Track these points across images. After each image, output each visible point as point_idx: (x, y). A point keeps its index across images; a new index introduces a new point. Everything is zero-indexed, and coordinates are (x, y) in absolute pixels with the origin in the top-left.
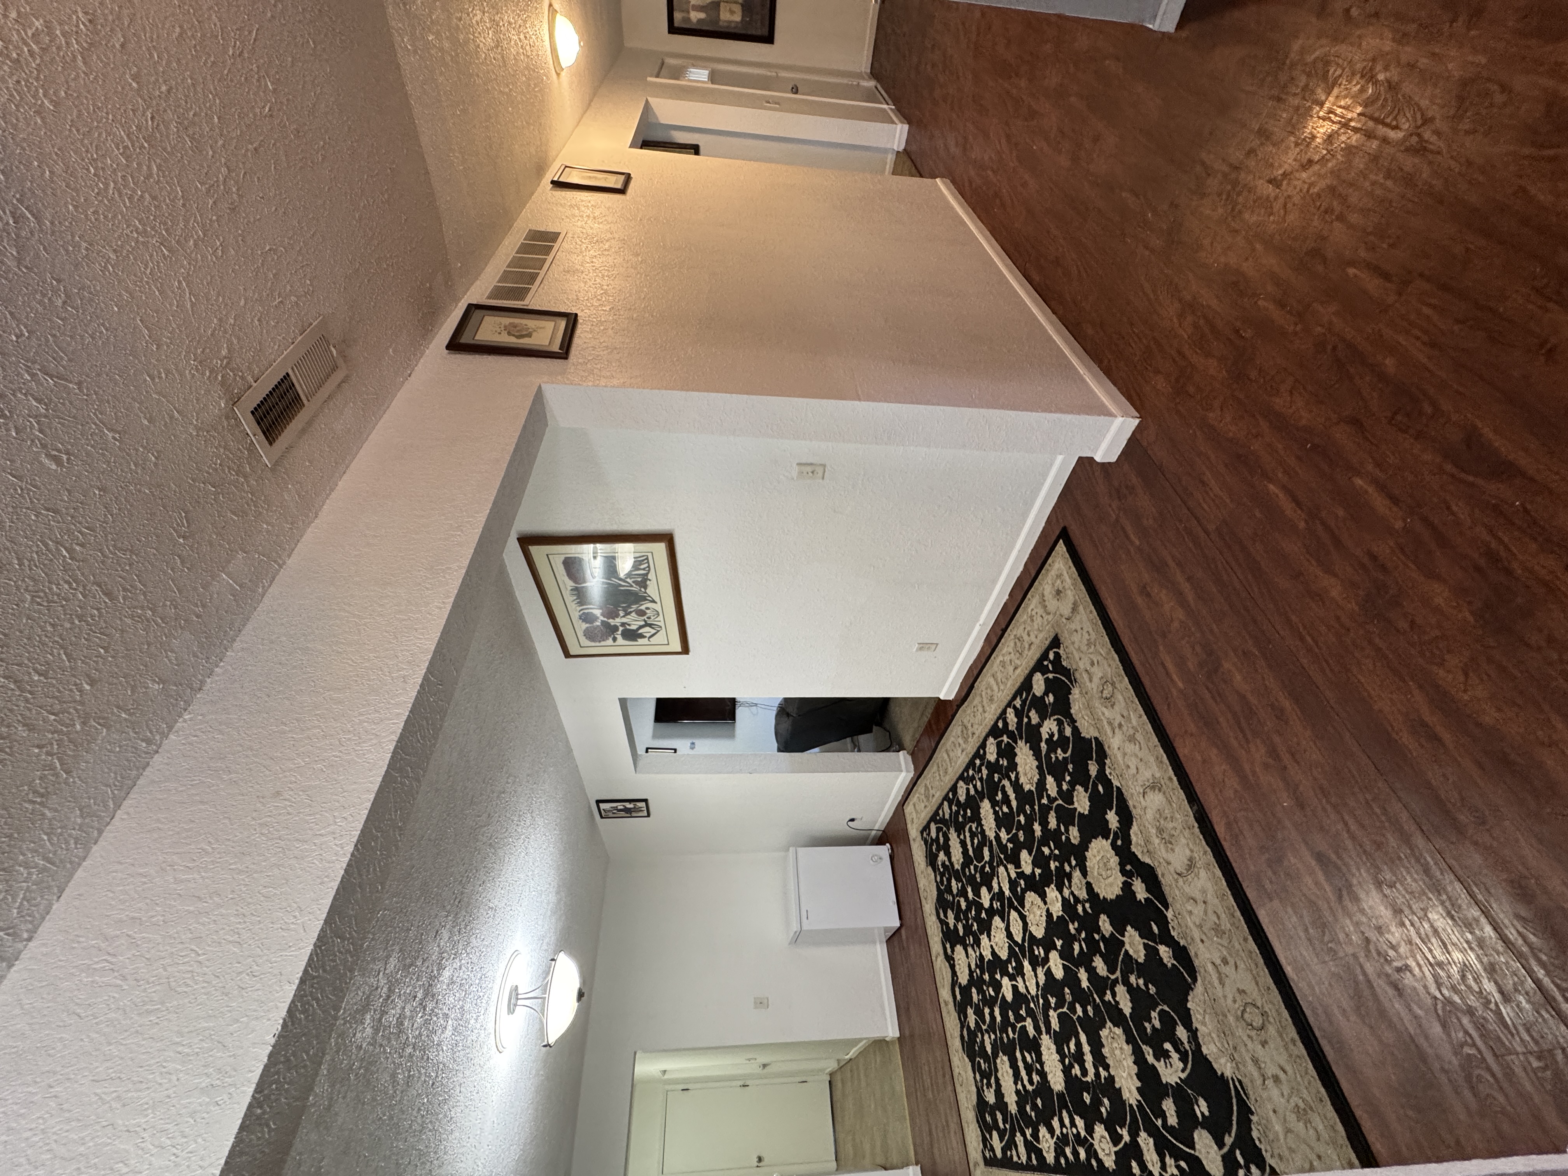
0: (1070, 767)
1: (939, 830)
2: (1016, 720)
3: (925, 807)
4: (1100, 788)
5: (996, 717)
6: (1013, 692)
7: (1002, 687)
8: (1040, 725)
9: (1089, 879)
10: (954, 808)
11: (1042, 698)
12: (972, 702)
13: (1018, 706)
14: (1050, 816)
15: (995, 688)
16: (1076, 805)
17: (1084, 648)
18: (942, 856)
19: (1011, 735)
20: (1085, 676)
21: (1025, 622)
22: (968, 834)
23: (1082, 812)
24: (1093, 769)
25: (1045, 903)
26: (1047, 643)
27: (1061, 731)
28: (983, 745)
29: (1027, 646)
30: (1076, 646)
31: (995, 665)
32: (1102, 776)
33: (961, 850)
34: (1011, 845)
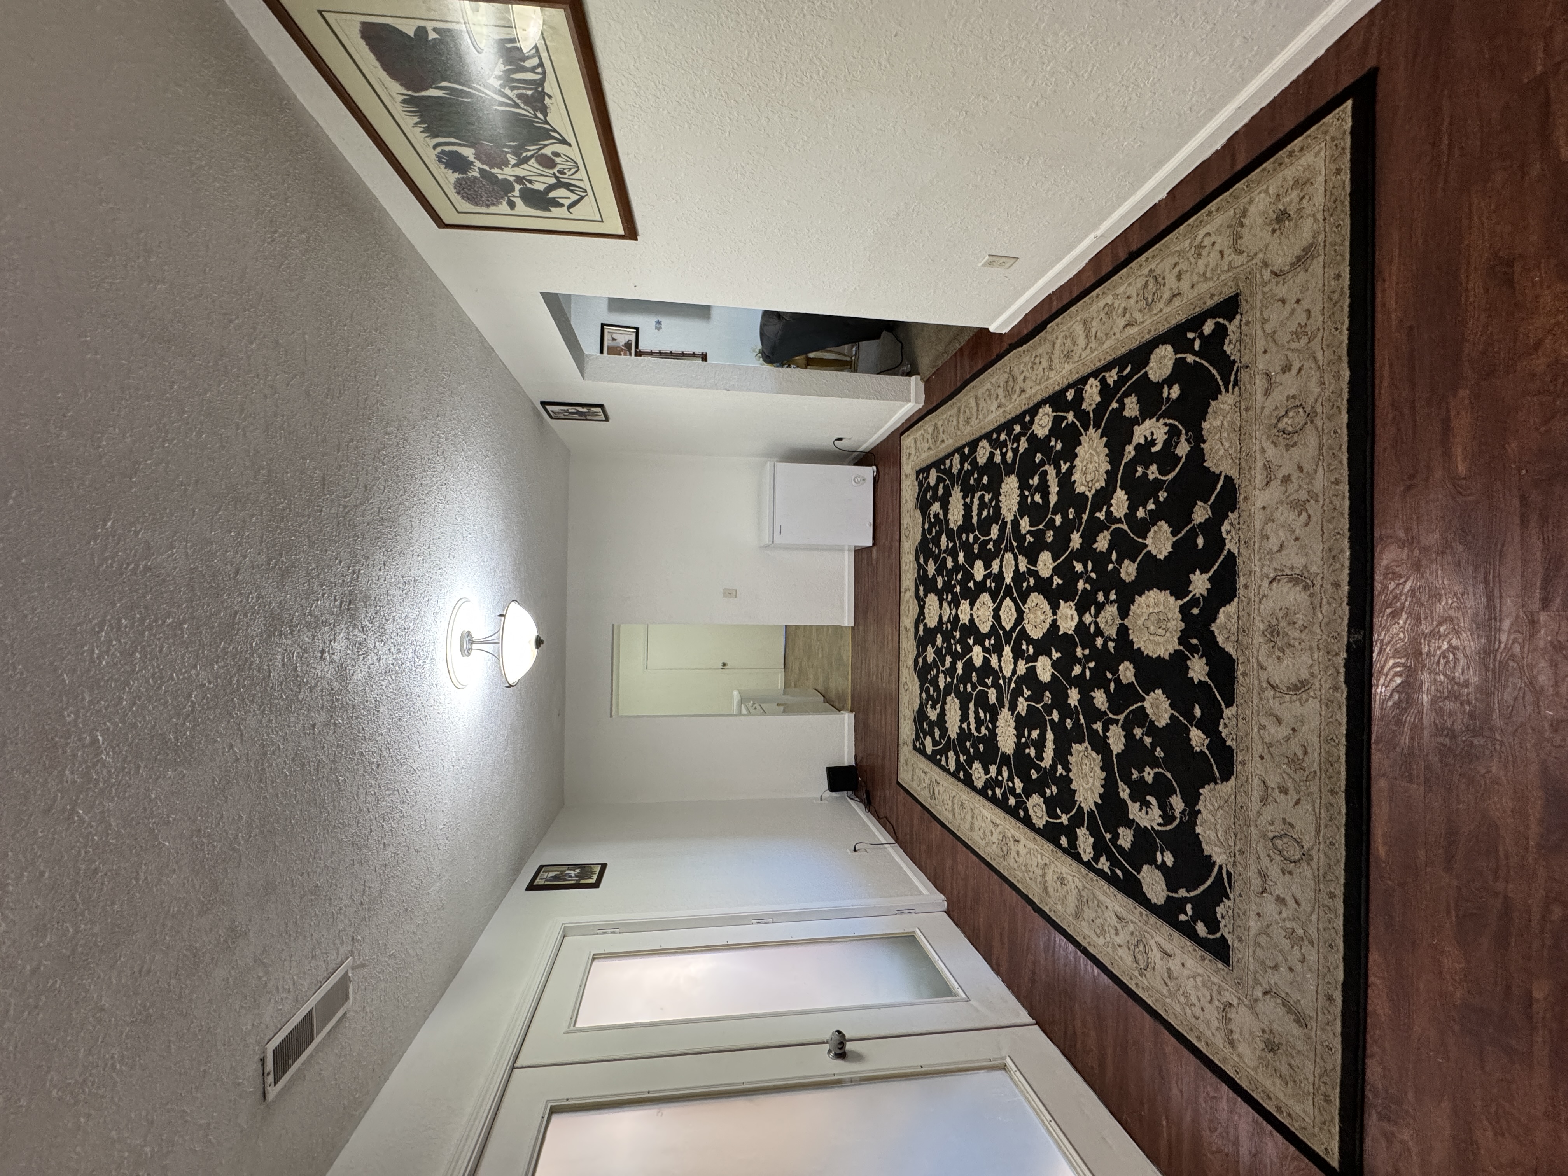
0: (1162, 496)
1: (939, 480)
2: (1098, 399)
3: (929, 448)
4: (1200, 541)
5: (1066, 383)
6: (1110, 358)
7: (1093, 345)
8: (1136, 421)
9: (1126, 622)
10: (967, 466)
11: (1159, 386)
12: (1034, 348)
13: (1110, 381)
14: (1101, 536)
15: (1081, 341)
16: (1148, 541)
17: (1283, 337)
18: (936, 507)
19: (1082, 416)
20: (1260, 383)
21: (1180, 254)
22: (976, 502)
23: (1154, 553)
24: (1201, 513)
25: (1054, 614)
26: (1210, 303)
27: (1169, 444)
28: (1033, 411)
29: (1166, 296)
30: (1269, 328)
31: (1094, 307)
32: (1212, 528)
33: (963, 512)
34: (1032, 540)
